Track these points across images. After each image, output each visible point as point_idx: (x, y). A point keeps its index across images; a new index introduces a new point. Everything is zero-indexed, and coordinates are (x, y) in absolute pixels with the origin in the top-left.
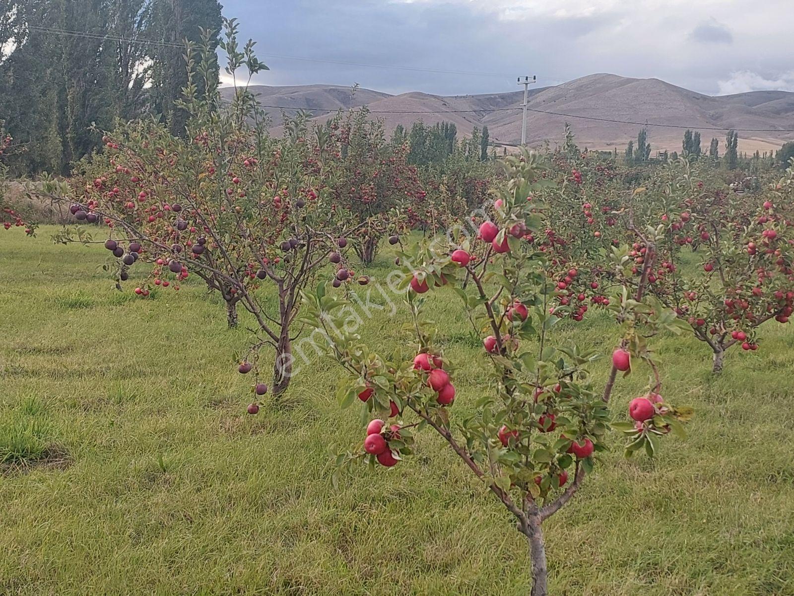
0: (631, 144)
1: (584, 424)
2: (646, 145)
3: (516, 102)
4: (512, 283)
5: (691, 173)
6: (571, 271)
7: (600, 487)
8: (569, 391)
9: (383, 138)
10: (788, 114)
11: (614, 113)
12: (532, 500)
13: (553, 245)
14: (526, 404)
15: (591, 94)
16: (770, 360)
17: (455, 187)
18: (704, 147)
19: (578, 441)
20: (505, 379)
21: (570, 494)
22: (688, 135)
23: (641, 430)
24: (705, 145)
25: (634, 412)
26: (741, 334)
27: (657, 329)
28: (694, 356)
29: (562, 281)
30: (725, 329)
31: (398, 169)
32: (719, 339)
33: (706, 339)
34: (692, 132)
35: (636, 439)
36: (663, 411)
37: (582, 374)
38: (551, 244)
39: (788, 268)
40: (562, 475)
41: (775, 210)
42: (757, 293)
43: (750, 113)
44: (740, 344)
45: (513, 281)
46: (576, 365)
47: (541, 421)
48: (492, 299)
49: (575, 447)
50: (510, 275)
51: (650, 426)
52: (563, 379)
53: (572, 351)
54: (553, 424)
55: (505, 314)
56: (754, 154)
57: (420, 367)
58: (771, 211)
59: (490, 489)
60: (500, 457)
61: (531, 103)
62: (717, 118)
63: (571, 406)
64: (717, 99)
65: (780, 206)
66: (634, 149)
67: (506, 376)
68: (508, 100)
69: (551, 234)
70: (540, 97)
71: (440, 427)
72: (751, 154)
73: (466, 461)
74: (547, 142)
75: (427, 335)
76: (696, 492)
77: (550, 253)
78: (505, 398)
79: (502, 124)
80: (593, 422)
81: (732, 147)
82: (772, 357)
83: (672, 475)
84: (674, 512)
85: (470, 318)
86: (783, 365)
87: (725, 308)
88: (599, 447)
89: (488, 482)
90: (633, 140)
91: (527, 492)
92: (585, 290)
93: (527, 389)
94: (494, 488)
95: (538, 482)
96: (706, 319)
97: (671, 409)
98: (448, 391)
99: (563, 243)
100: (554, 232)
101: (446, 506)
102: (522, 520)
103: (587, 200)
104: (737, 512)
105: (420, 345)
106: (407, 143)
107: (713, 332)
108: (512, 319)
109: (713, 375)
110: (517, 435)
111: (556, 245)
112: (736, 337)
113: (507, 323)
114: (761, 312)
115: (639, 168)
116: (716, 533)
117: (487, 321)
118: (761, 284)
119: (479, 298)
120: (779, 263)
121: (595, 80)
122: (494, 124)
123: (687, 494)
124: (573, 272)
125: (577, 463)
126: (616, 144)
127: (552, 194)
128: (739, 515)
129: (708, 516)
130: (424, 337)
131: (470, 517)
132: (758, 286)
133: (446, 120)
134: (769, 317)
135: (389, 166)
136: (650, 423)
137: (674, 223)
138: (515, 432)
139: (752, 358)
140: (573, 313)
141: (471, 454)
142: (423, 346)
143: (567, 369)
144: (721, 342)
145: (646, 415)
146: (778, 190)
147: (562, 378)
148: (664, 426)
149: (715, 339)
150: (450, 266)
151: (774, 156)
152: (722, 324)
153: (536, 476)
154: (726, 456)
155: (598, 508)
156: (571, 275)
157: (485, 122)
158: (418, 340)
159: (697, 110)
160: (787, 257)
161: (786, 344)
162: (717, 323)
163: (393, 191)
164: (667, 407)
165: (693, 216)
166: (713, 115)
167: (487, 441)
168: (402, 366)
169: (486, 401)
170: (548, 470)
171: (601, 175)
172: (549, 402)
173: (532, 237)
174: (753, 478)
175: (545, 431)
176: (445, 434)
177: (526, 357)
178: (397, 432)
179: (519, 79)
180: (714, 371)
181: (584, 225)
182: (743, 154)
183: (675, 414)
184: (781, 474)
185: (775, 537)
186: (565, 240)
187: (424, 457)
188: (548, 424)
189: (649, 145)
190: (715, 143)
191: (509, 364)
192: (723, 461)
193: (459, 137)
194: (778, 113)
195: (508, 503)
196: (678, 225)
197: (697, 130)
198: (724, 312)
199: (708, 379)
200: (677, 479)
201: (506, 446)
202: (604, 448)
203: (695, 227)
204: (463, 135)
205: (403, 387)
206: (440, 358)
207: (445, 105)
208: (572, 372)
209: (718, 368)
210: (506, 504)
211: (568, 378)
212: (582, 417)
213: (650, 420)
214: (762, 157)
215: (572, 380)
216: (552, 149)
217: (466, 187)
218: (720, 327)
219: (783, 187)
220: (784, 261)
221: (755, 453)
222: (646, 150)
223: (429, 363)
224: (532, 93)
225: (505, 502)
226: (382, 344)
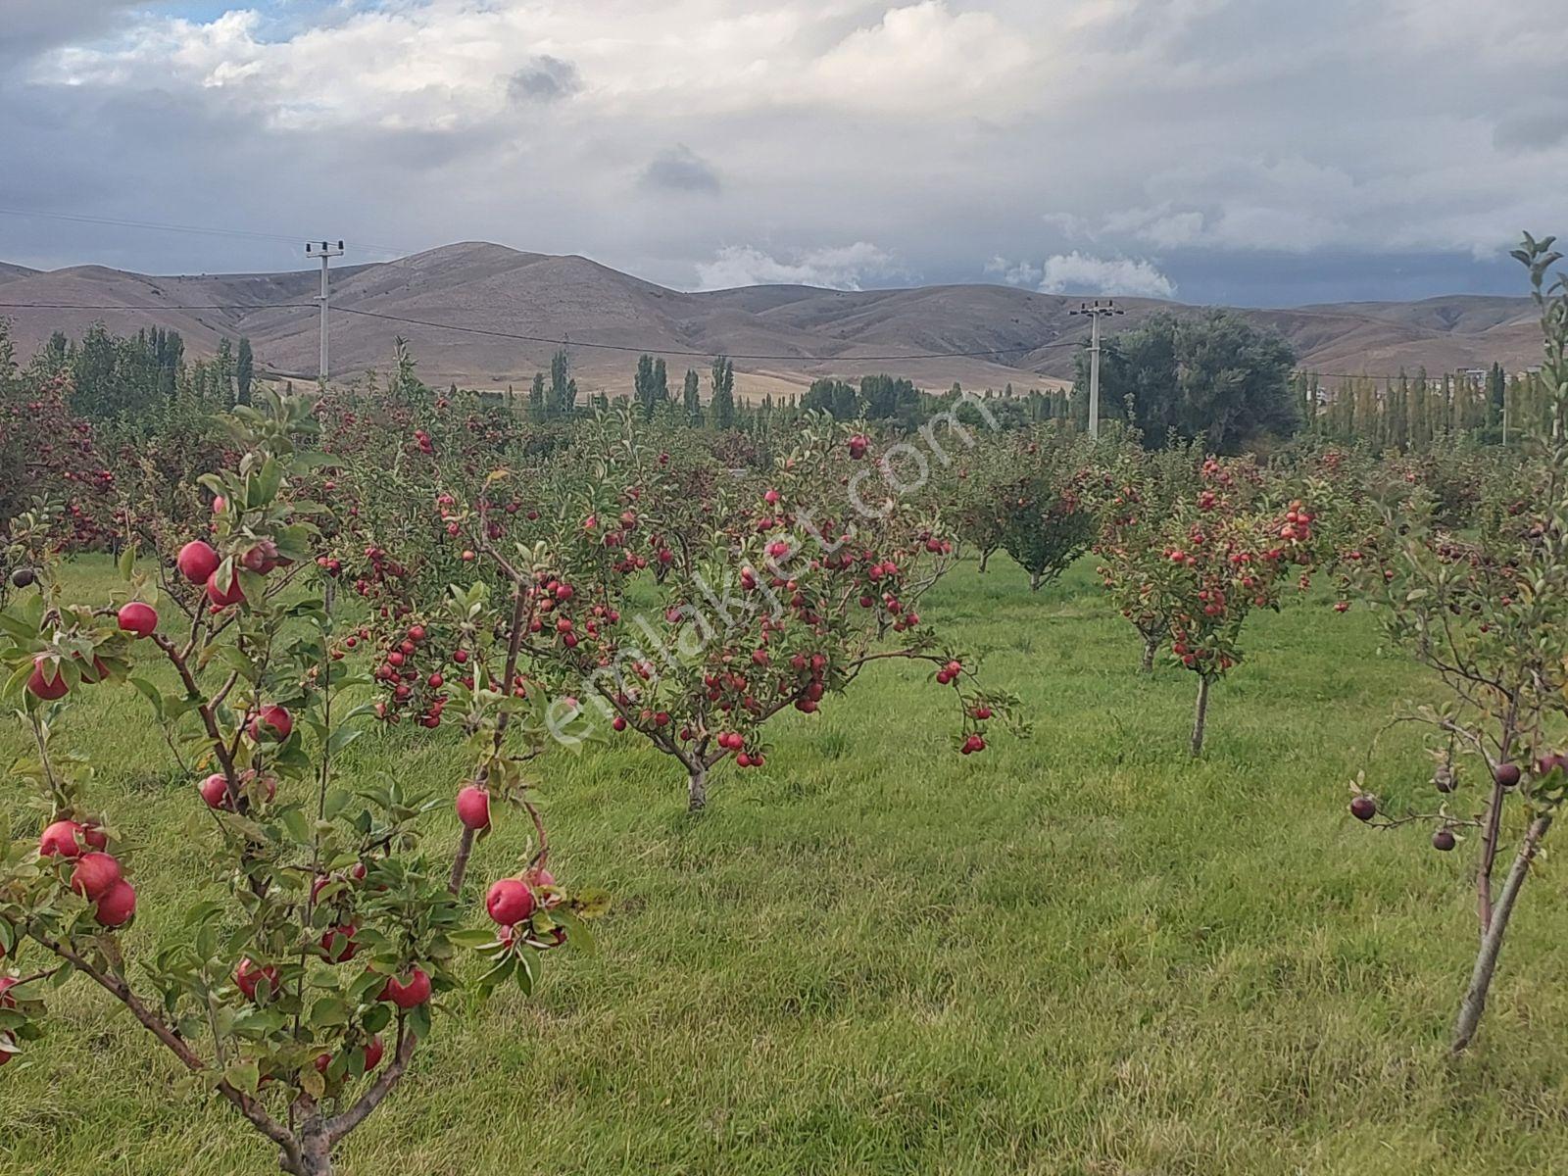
0: (539, 378)
1: (412, 940)
2: (568, 382)
3: (308, 292)
4: (257, 664)
5: (636, 436)
6: (412, 629)
7: (470, 1057)
8: (381, 877)
9: (11, 360)
10: (819, 327)
11: (503, 319)
12: (311, 1105)
13: (382, 579)
14: (295, 910)
15: (456, 281)
16: (790, 782)
17: (178, 462)
18: (673, 386)
19: (399, 977)
20: (247, 860)
21: (387, 1083)
22: (645, 362)
23: (508, 943)
24: (675, 383)
25: (496, 908)
26: (733, 738)
27: (540, 743)
28: (654, 782)
29: (396, 651)
30: (707, 729)
31: (49, 426)
32: (697, 750)
33: (674, 751)
34: (651, 359)
35: (499, 961)
36: (552, 902)
37: (407, 840)
38: (377, 576)
39: (811, 611)
40: (371, 1046)
41: (786, 506)
42: (760, 660)
43: (753, 324)
44: (733, 757)
45: (260, 659)
46: (395, 824)
47: (326, 941)
48: (215, 698)
49: (394, 986)
50: (253, 647)
51: (526, 934)
52: (370, 853)
53: (388, 795)
54: (351, 946)
55: (243, 729)
56: (764, 401)
57: (55, 849)
58: (778, 508)
59: (218, 1092)
60: (236, 1024)
61: (338, 295)
62: (694, 333)
63: (384, 905)
64: (694, 297)
65: (795, 500)
66: (545, 389)
67: (250, 855)
68: (291, 286)
69: (376, 557)
70: (357, 285)
71: (103, 973)
72: (757, 400)
73: (164, 1040)
74: (371, 374)
75: (69, 782)
76: (654, 1046)
77: (377, 593)
78: (247, 901)
79: (280, 334)
80: (432, 933)
81: (724, 386)
82: (793, 776)
83: (609, 1018)
84: (611, 1090)
85: (169, 741)
86: (813, 790)
87: (704, 689)
88: (441, 983)
89: (211, 1079)
90: (543, 371)
91: (299, 1090)
92: (442, 667)
93: (293, 879)
94: (224, 1088)
95: (322, 1067)
96: (672, 711)
97: (565, 897)
98: (121, 895)
99: (402, 575)
100: (382, 552)
101: (147, 1133)
102: (288, 1148)
103: (446, 488)
104: (727, 1078)
105: (55, 805)
106: (65, 371)
107: (686, 736)
108: (258, 737)
109: (689, 817)
110: (274, 975)
111: (388, 578)
112: (724, 743)
113: (250, 747)
114: (769, 695)
115: (556, 425)
116: (688, 1123)
117: (207, 745)
118: (767, 643)
119: (186, 698)
120: (795, 604)
121: (465, 254)
122: (264, 335)
123: (638, 1053)
124: (417, 632)
125: (401, 1018)
126: (510, 378)
127: (375, 477)
128: (730, 1082)
129: (675, 1091)
130: (63, 786)
131: (197, 1150)
132: (761, 647)
133: (160, 325)
134: (783, 705)
135: (28, 419)
136: (524, 927)
137: (609, 533)
138: (269, 969)
139: (760, 781)
140: (420, 713)
141: (174, 1025)
142: (61, 806)
143: (378, 832)
144: (700, 754)
145: (517, 912)
146: (788, 470)
147: (368, 849)
148: (551, 931)
149: (689, 749)
150: (117, 640)
151: (797, 405)
152: (701, 720)
153: (320, 1053)
154: (709, 971)
155: (466, 1099)
156: (413, 638)
157: (244, 331)
158: (48, 793)
159: (657, 317)
160: (808, 592)
161: (818, 750)
162: (693, 717)
163: (38, 473)
164: (558, 894)
165: (643, 519)
166: (687, 328)
167: (207, 995)
168: (12, 851)
169: (208, 911)
170: (341, 1040)
171: (480, 439)
172: (342, 900)
173: (338, 563)
174: (758, 1009)
175: (334, 960)
176: (116, 987)
177: (292, 813)
178: (7, 993)
179: (308, 246)
180: (691, 810)
181: (441, 537)
182: (744, 400)
183: (573, 907)
184: (808, 996)
185: (793, 1118)
186: (406, 568)
187: (101, 1034)
188: (340, 946)
189: (573, 381)
190: (692, 379)
191: (255, 829)
192: (705, 980)
193: (189, 358)
194: (802, 325)
195: (257, 1117)
196: (616, 536)
197: (662, 356)
198: (704, 698)
199: (680, 825)
200: (619, 1025)
201: (252, 1001)
202: (452, 984)
203: (647, 539)
204: (197, 355)
205: (15, 898)
206: (100, 829)
207: (158, 293)
208: (389, 838)
209: (696, 803)
210: (253, 1120)
211: (381, 847)
212: (407, 926)
213: (526, 921)
214: (776, 406)
215: (388, 855)
216: (383, 386)
217: (203, 462)
218: (697, 725)
219: (798, 463)
220: (805, 600)
221: (762, 962)
222: (568, 391)
223: (76, 841)
224: (338, 274)
225: (251, 1115)
226: (13, 799)
